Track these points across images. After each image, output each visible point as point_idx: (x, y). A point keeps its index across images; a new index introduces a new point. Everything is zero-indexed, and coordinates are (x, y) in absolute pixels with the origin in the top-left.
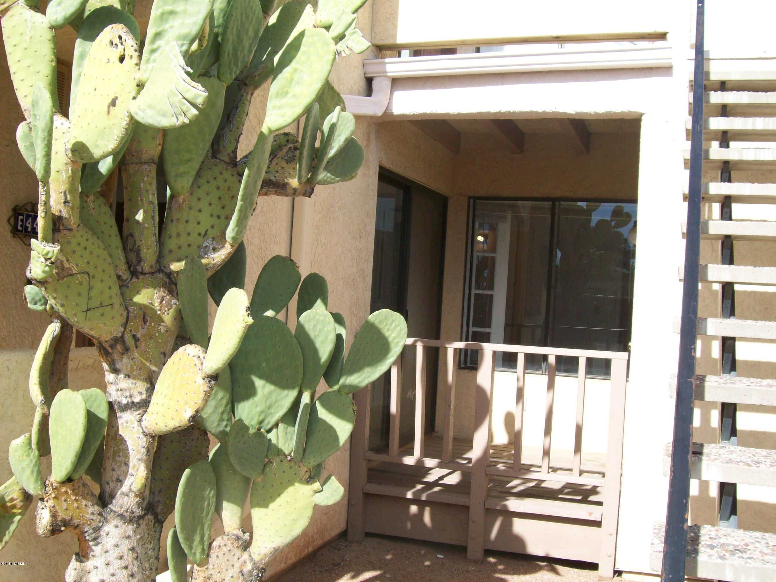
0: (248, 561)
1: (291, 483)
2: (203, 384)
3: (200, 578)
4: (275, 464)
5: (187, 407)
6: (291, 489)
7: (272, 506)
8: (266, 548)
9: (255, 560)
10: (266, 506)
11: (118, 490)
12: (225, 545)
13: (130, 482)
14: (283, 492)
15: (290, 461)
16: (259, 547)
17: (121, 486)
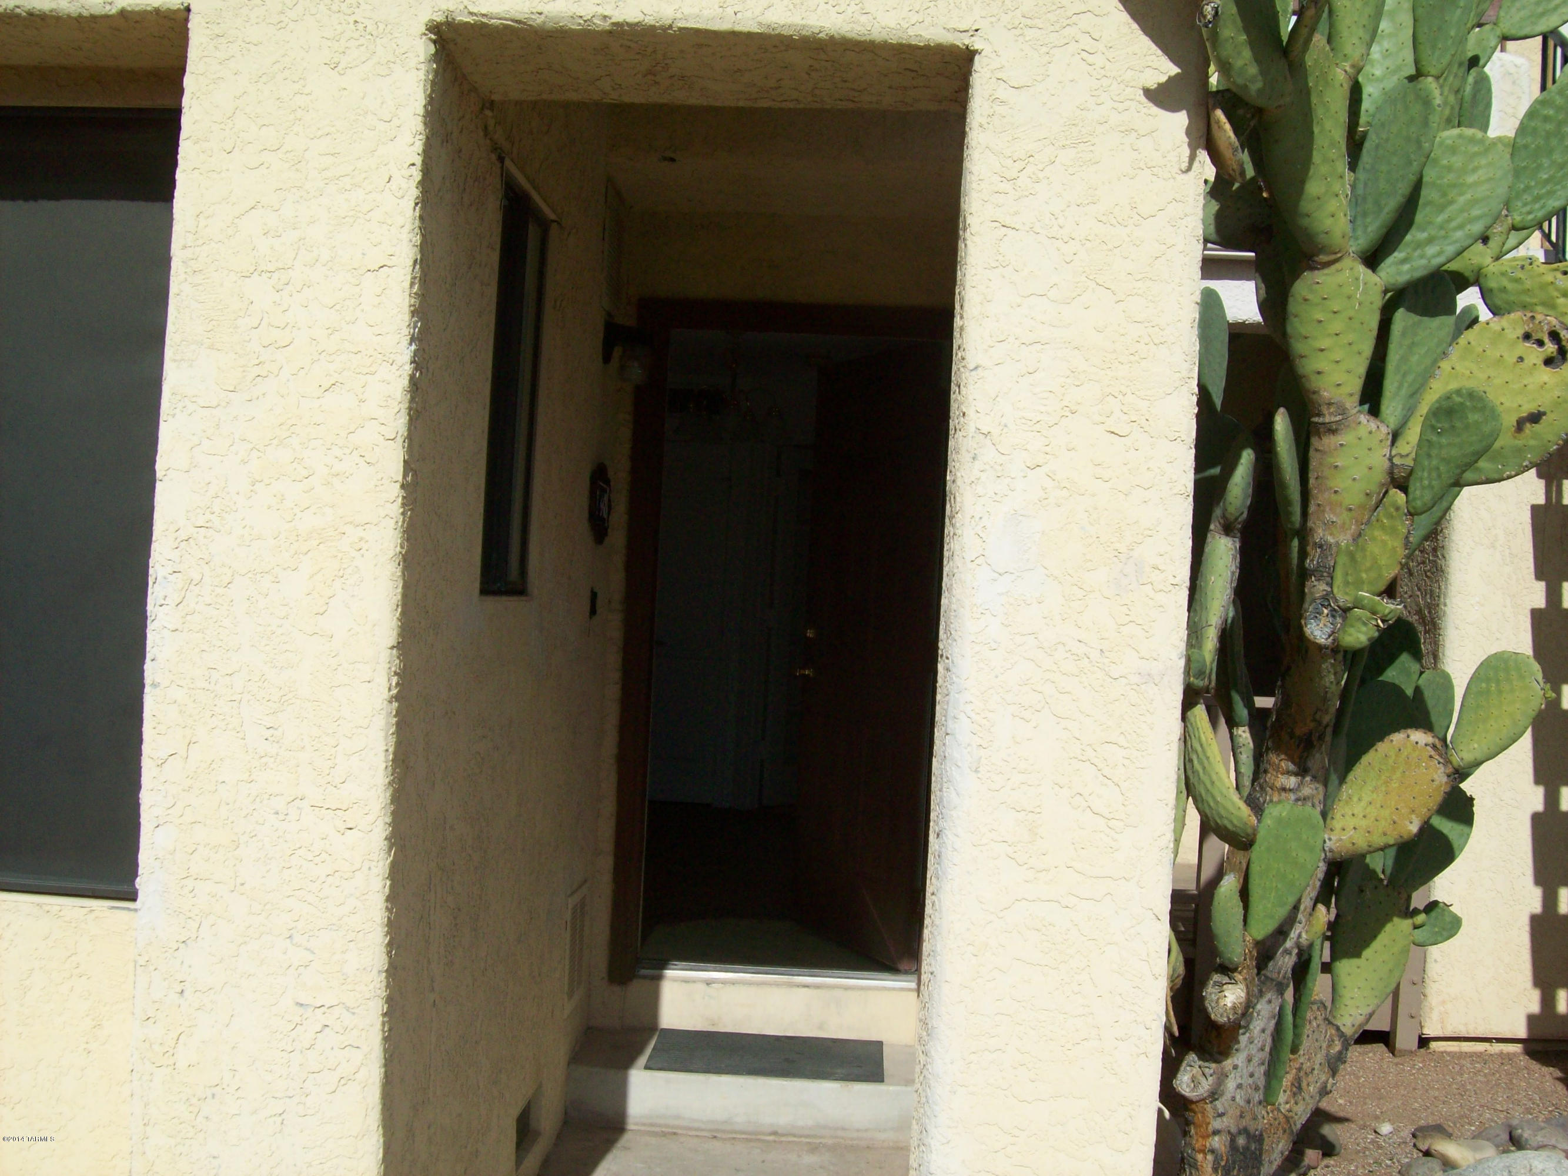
0: (1336, 1038)
1: (1388, 919)
2: (1446, 783)
3: (1292, 1070)
4: (1368, 893)
5: (1413, 816)
6: (1389, 927)
7: (1367, 953)
8: (1361, 1015)
9: (1346, 1036)
10: (1358, 955)
11: (1280, 946)
12: (1315, 1018)
13: (1297, 932)
14: (1379, 932)
15: (1387, 886)
16: (1350, 1015)
17: (1285, 941)
